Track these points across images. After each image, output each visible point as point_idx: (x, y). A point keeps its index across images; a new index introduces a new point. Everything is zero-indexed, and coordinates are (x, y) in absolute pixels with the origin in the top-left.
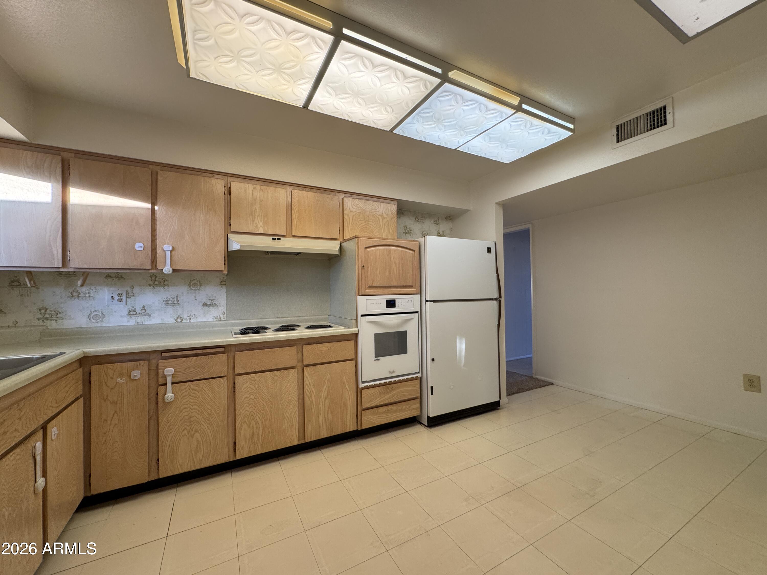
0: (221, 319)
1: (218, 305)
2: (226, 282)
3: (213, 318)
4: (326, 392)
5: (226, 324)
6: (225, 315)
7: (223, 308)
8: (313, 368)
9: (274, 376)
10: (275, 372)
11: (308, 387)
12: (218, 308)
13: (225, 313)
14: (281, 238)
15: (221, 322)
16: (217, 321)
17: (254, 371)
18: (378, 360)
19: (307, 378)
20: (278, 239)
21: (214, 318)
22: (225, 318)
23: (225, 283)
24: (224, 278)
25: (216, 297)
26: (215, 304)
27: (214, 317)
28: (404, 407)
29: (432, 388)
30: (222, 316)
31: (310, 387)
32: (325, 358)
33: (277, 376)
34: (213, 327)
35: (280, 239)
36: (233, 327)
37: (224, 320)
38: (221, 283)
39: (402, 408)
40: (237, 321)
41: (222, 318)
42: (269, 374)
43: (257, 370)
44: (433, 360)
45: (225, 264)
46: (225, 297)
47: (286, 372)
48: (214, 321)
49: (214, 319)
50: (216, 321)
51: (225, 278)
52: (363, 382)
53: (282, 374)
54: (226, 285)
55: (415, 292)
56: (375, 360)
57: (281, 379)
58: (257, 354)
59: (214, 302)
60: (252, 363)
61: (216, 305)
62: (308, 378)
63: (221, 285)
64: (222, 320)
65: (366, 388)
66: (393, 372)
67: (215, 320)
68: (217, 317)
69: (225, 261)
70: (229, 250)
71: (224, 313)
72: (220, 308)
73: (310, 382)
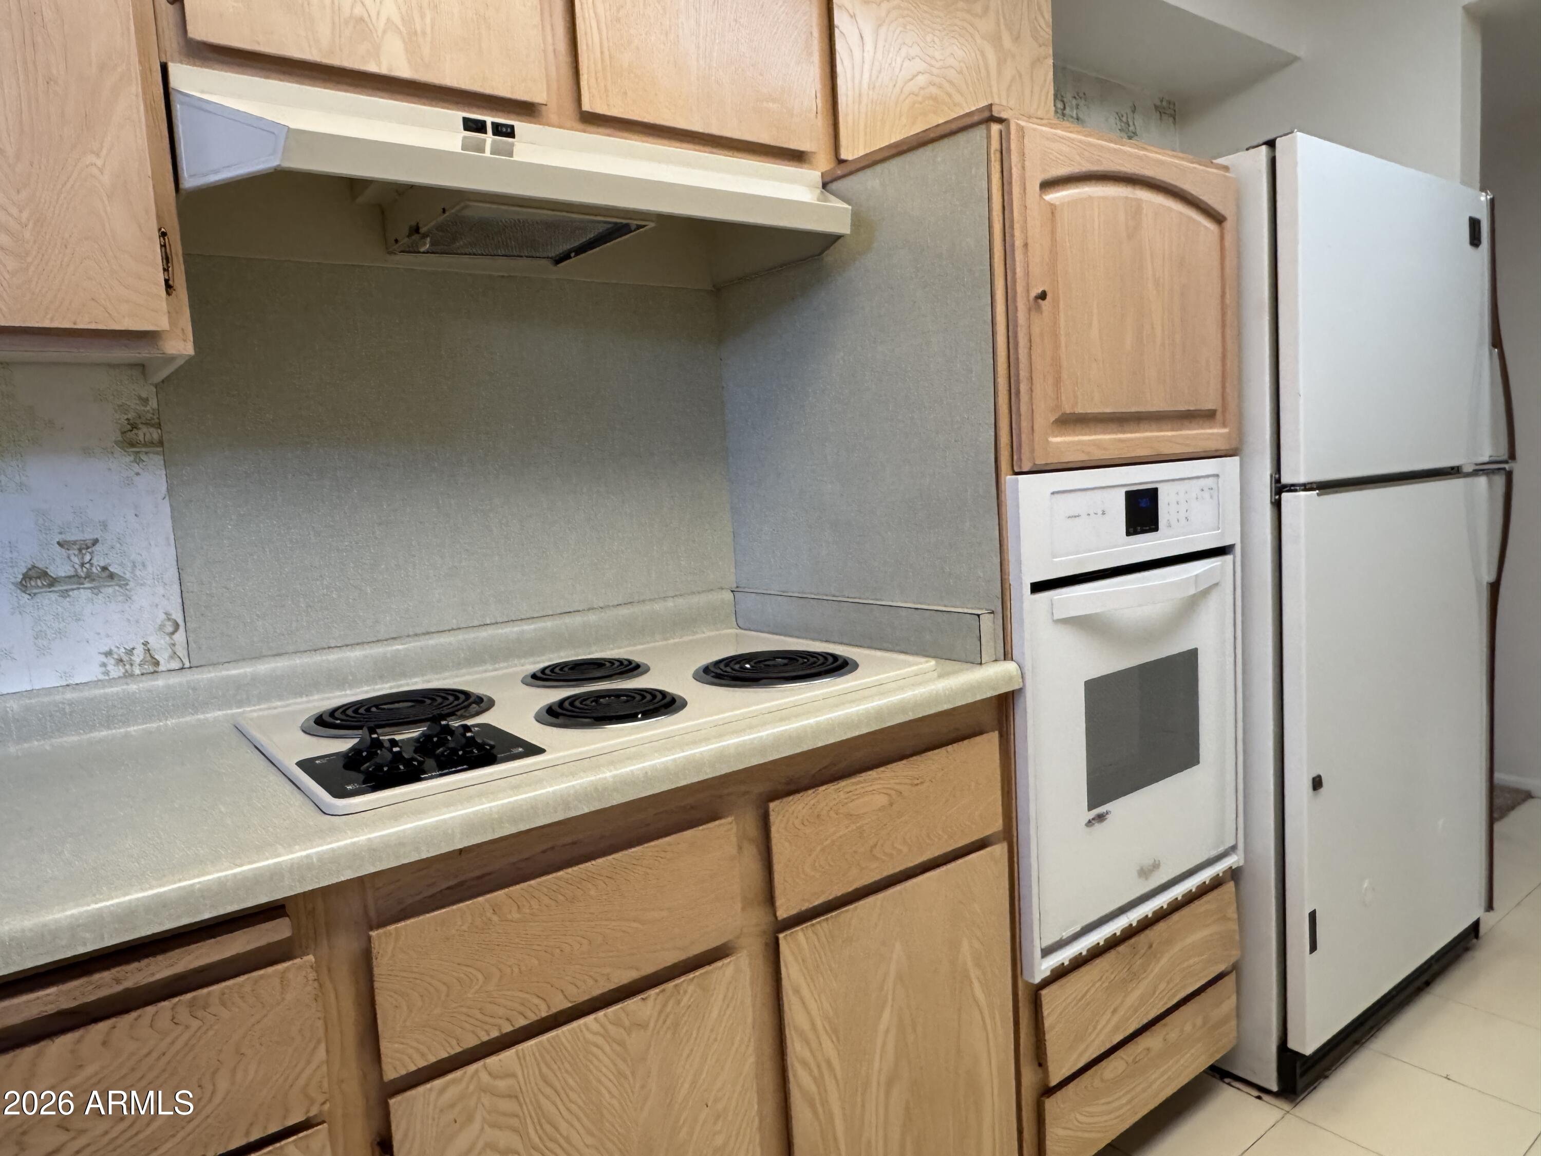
0: (157, 663)
1: (121, 578)
2: (159, 426)
3: (104, 665)
4: (890, 1047)
5: (194, 689)
6: (180, 637)
7: (161, 590)
8: (822, 925)
9: (629, 1031)
10: (632, 1004)
11: (808, 1042)
12: (128, 598)
13: (177, 626)
14: (520, 126)
15: (160, 682)
16: (132, 675)
17: (508, 1028)
18: (1101, 818)
19: (797, 991)
20: (498, 130)
21: (111, 661)
22: (182, 653)
23: (155, 434)
24: (145, 401)
25: (104, 526)
26: (104, 569)
27: (109, 654)
28: (1188, 1028)
29: (1313, 916)
30: (159, 643)
31: (814, 1045)
32: (876, 858)
33: (643, 1026)
34: (109, 722)
35: (509, 132)
36: (240, 704)
37: (175, 665)
38: (130, 435)
39: (1182, 1031)
40: (263, 668)
41: (162, 657)
42: (595, 1027)
43: (522, 1022)
44: (1317, 783)
45: (169, 287)
46: (169, 524)
47: (687, 983)
48: (112, 681)
49: (110, 668)
50: (128, 675)
51: (153, 403)
52: (1047, 952)
53: (671, 1003)
54: (161, 443)
55: (1222, 446)
56: (1090, 823)
57: (669, 1035)
58: (516, 916)
59: (99, 561)
60: (487, 978)
61: (112, 576)
62: (806, 992)
63: (132, 444)
64: (161, 668)
65: (1060, 974)
66: (1156, 866)
67: (116, 671)
68: (130, 652)
69: (167, 259)
70: (189, 182)
71: (170, 629)
72: (142, 598)
73: (815, 1012)
